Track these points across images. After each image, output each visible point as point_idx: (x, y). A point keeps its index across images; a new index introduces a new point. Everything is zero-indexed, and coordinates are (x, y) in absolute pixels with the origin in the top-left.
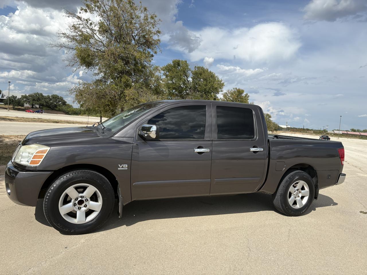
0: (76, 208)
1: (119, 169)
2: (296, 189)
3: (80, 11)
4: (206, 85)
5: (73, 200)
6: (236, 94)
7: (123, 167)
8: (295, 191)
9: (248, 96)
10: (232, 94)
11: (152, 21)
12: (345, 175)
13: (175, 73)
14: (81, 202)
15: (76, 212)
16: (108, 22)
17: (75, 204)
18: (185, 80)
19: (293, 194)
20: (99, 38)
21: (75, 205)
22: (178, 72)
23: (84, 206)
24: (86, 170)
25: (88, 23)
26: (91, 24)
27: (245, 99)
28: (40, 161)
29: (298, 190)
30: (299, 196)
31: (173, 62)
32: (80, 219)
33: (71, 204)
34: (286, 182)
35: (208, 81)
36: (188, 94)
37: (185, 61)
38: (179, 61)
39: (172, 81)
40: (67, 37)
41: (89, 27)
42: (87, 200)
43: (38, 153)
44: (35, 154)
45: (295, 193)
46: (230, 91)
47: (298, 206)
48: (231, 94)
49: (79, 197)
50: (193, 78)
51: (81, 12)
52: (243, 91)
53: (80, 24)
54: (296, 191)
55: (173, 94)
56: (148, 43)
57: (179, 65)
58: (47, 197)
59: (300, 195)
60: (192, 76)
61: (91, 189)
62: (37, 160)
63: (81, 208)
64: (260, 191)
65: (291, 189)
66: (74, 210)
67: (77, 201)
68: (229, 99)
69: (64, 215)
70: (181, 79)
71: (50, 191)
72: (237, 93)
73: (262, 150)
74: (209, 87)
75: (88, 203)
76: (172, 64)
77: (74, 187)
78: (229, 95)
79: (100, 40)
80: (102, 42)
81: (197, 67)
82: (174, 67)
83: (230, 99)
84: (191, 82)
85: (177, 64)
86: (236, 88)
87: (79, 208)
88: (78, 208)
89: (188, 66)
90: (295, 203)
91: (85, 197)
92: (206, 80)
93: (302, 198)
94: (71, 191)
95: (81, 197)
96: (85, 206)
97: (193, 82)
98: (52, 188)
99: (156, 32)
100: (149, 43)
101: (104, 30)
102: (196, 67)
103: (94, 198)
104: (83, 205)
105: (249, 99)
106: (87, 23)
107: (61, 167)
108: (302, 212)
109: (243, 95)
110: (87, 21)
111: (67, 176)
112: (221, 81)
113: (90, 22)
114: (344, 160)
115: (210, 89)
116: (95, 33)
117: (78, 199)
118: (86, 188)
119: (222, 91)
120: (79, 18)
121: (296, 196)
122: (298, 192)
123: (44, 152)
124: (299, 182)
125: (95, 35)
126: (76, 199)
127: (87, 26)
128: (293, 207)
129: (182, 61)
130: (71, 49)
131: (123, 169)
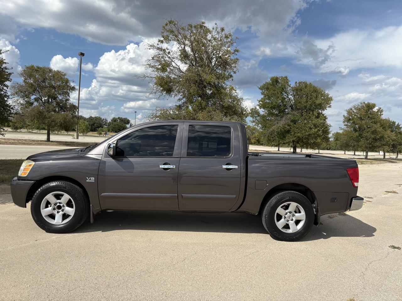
0: (55, 212)
1: (87, 181)
2: (287, 211)
4: (307, 102)
5: (52, 205)
6: (364, 110)
7: (90, 180)
8: (286, 214)
9: (382, 110)
10: (359, 110)
12: (362, 199)
13: (272, 91)
14: (59, 207)
15: (55, 215)
17: (55, 208)
18: (284, 98)
19: (283, 217)
20: (177, 65)
22: (275, 90)
26: (169, 53)
27: (378, 115)
28: (27, 172)
29: (290, 212)
30: (292, 220)
31: (271, 80)
32: (58, 221)
33: (51, 208)
34: (271, 202)
35: (309, 97)
37: (285, 77)
38: (277, 78)
39: (269, 99)
40: (152, 67)
41: (168, 56)
43: (28, 167)
44: (24, 167)
45: (286, 216)
46: (356, 107)
49: (58, 202)
51: (159, 43)
52: (374, 106)
53: (160, 54)
54: (288, 214)
55: (273, 114)
56: (224, 64)
57: (277, 82)
58: (33, 201)
59: (294, 219)
60: (292, 93)
61: (66, 197)
62: (25, 172)
63: (59, 212)
64: (239, 210)
65: (280, 210)
66: (53, 213)
67: (56, 206)
68: (355, 116)
69: (45, 216)
71: (34, 197)
72: (366, 108)
73: (236, 167)
75: (65, 208)
76: (270, 82)
77: (52, 194)
78: (355, 111)
79: (177, 67)
80: (179, 68)
81: (298, 82)
82: (273, 85)
83: (357, 116)
84: (292, 99)
85: (275, 81)
86: (364, 103)
87: (58, 212)
89: (288, 82)
91: (62, 204)
93: (297, 222)
94: (50, 197)
95: (60, 203)
97: (294, 100)
98: (36, 194)
99: (233, 52)
101: (184, 56)
102: (296, 82)
103: (69, 204)
104: (61, 209)
105: (382, 114)
107: (42, 178)
108: (295, 237)
109: (374, 110)
110: (165, 51)
112: (328, 95)
113: (168, 51)
114: (357, 181)
115: (311, 105)
116: (173, 61)
117: (57, 204)
118: (62, 195)
119: (330, 107)
120: (158, 49)
121: (288, 219)
122: (291, 215)
123: (30, 165)
124: (290, 204)
125: (172, 62)
126: (55, 204)
127: (166, 55)
128: (284, 231)
129: (282, 77)
130: (153, 79)
131: (90, 181)
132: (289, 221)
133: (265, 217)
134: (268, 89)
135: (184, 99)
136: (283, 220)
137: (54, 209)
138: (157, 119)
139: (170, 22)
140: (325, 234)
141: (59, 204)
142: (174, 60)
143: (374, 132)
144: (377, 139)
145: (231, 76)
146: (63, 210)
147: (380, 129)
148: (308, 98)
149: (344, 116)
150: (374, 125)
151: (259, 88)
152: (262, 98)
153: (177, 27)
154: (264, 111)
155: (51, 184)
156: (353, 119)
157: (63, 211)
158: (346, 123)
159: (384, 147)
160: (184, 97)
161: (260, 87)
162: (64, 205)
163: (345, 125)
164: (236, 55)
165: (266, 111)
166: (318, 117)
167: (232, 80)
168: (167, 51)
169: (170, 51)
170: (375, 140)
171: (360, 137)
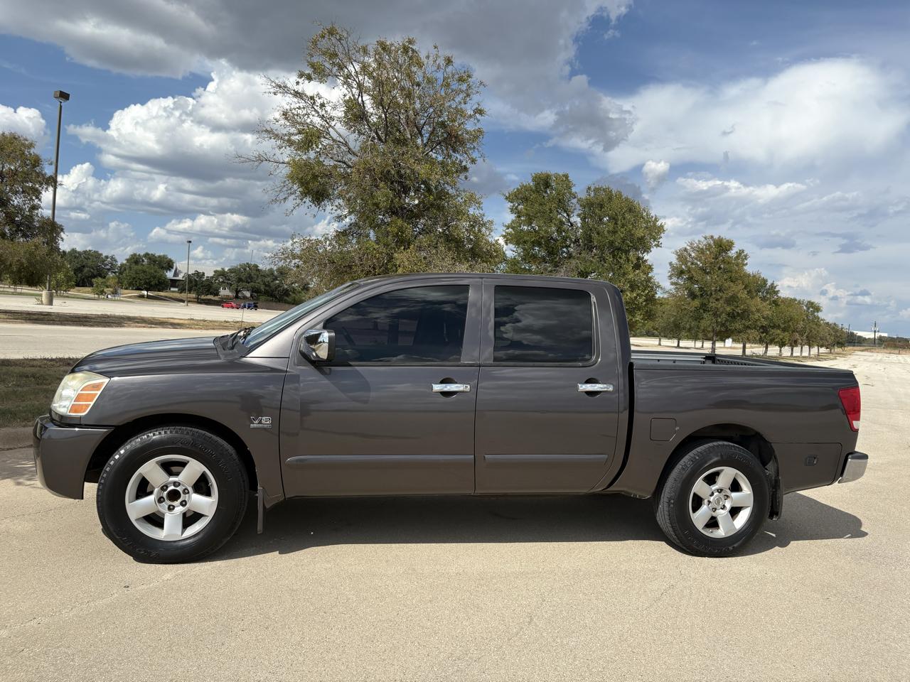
0: (163, 508)
1: (252, 426)
2: (714, 487)
3: (298, 80)
4: (614, 232)
5: (156, 490)
6: (711, 253)
7: (260, 422)
8: (712, 494)
9: (746, 256)
10: (701, 251)
11: (464, 87)
12: (865, 457)
13: (536, 206)
14: (174, 495)
15: (164, 515)
16: (360, 97)
17: (162, 497)
18: (562, 223)
19: (706, 501)
20: (340, 135)
21: (162, 499)
22: (545, 204)
23: (181, 504)
24: (183, 428)
25: (317, 104)
26: (322, 105)
27: (738, 265)
28: (88, 406)
29: (720, 491)
30: (724, 507)
31: (533, 180)
32: (171, 531)
33: (151, 498)
34: (683, 469)
35: (619, 222)
36: (570, 256)
37: (564, 176)
38: (549, 176)
39: (530, 224)
40: (274, 138)
41: (318, 113)
42: (186, 491)
43: (86, 390)
44: (79, 392)
46: (695, 245)
47: (721, 533)
48: (698, 251)
49: (170, 483)
50: (584, 217)
51: (301, 81)
52: (730, 245)
53: (299, 108)
54: (716, 494)
55: (534, 257)
56: (452, 140)
58: (102, 481)
59: (728, 505)
60: (580, 212)
61: (194, 469)
62: (82, 405)
63: (174, 507)
64: (608, 489)
65: (699, 487)
66: (159, 511)
67: (166, 492)
68: (692, 264)
69: (136, 520)
70: (551, 219)
71: (108, 469)
72: (714, 249)
73: (611, 389)
74: (622, 235)
75: (189, 497)
76: (531, 184)
77: (157, 463)
78: (693, 255)
79: (342, 140)
80: (346, 144)
81: (592, 189)
82: (537, 191)
83: (696, 264)
84: (579, 225)
85: (543, 182)
86: (712, 237)
87: (171, 508)
88: (167, 506)
89: (570, 188)
90: (713, 523)
91: (183, 485)
92: (614, 219)
93: (734, 512)
94: (151, 470)
95: (175, 484)
96: (184, 503)
97: (583, 227)
98: (112, 463)
99: (472, 113)
101: (355, 114)
102: (589, 188)
103: (201, 486)
104: (180, 501)
105: (747, 264)
106: (314, 103)
107: (130, 420)
108: (731, 548)
109: (730, 254)
110: (314, 100)
111: (141, 439)
112: (656, 220)
113: (321, 101)
114: (858, 419)
115: (623, 241)
116: (330, 126)
117: (167, 487)
118: (183, 464)
119: (657, 246)
120: (297, 94)
121: (716, 506)
122: (722, 495)
123: (96, 387)
124: (722, 471)
125: (330, 129)
126: (164, 488)
127: (315, 111)
128: (708, 533)
129: (557, 176)
130: (280, 165)
131: (261, 426)
132: (716, 509)
133: (669, 503)
134: (525, 200)
135: (353, 216)
136: (704, 508)
137: (160, 500)
138: (293, 261)
139: (331, 32)
140: (774, 535)
141: (174, 486)
142: (333, 123)
143: (732, 300)
144: (736, 314)
145: (465, 169)
146: (185, 501)
147: (743, 295)
148: (616, 224)
149: (671, 264)
150: (732, 284)
151: (507, 198)
152: (513, 222)
153: (345, 45)
154: (515, 249)
155: (154, 435)
156: (689, 271)
157: (183, 504)
158: (675, 279)
159: (749, 331)
160: (350, 213)
161: (507, 195)
162: (186, 489)
163: (672, 284)
164: (478, 121)
165: (520, 250)
166: (637, 266)
167: (466, 178)
168: (319, 102)
169: (325, 102)
170: (733, 316)
171: (702, 311)
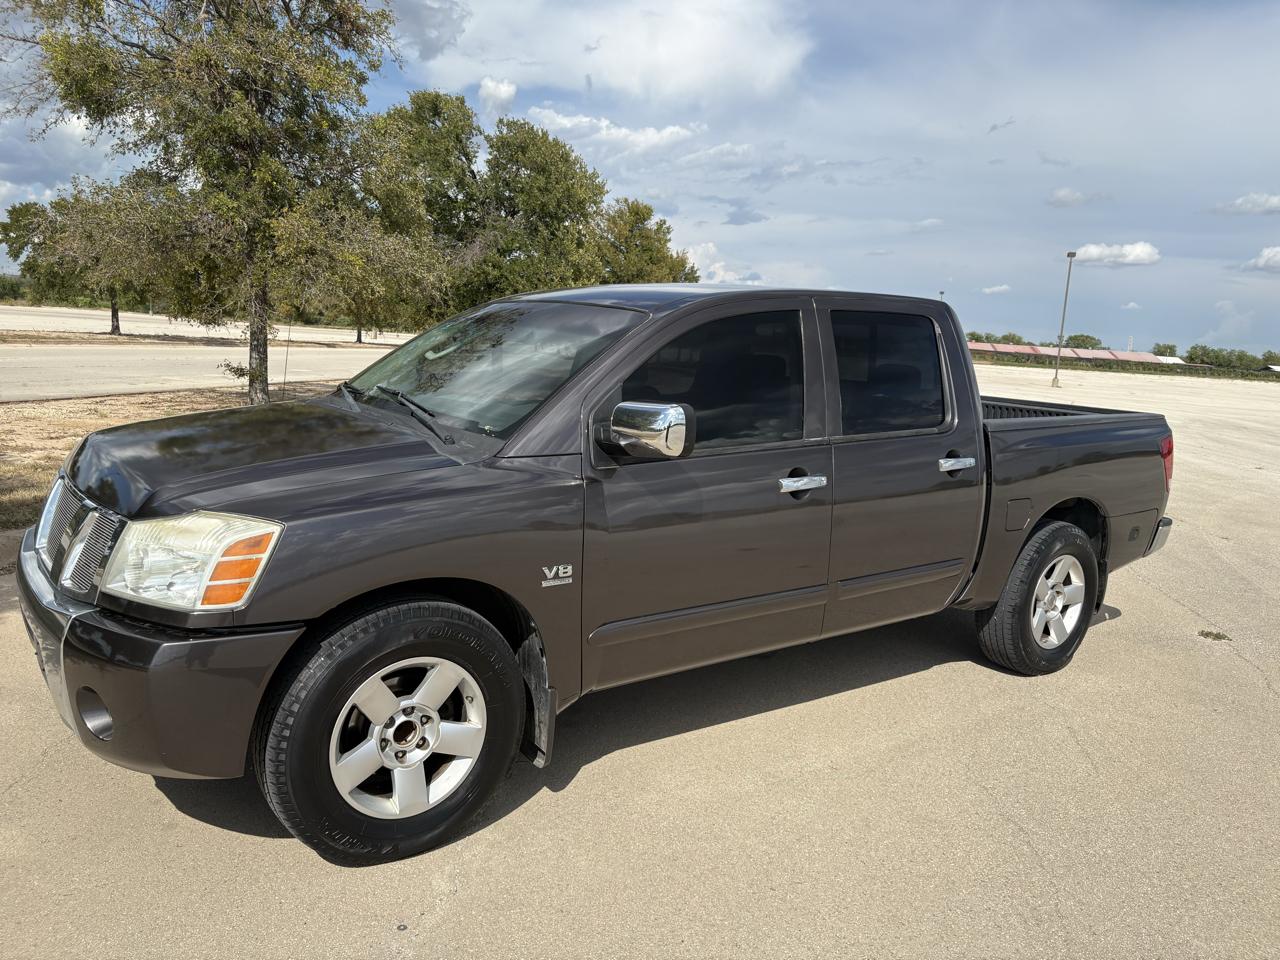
0: (389, 758)
1: (545, 584)
2: (1051, 583)
4: (546, 190)
5: (377, 729)
6: (625, 224)
8: (1047, 592)
9: (668, 229)
10: (612, 220)
12: (1170, 522)
13: (425, 142)
14: (405, 732)
15: (391, 771)
17: (386, 740)
18: (462, 171)
19: (1042, 602)
21: (385, 744)
22: (436, 141)
23: (418, 746)
24: (422, 604)
27: (659, 241)
28: (245, 586)
29: (1054, 586)
30: (1055, 607)
31: (412, 102)
33: (370, 745)
35: (553, 176)
37: (457, 99)
38: (438, 96)
42: (425, 720)
43: (234, 554)
44: (217, 559)
45: (1047, 597)
47: (1053, 641)
48: (609, 220)
49: (399, 712)
50: (493, 165)
52: (649, 212)
54: (1050, 591)
57: (436, 112)
59: (1059, 603)
60: (489, 156)
61: (444, 676)
62: (232, 585)
63: (404, 753)
65: (1040, 585)
66: (383, 767)
67: (391, 731)
69: (351, 793)
70: (447, 166)
71: (295, 708)
72: (628, 217)
73: (972, 462)
74: (559, 196)
75: (432, 730)
80: (154, 15)
81: (505, 121)
82: (420, 119)
83: (607, 238)
84: (486, 177)
85: (430, 107)
86: (626, 200)
87: (400, 756)
88: (394, 754)
89: (469, 117)
90: (1046, 630)
91: (421, 710)
94: (373, 696)
95: (407, 711)
96: (421, 742)
97: (491, 178)
100: (349, 26)
102: (501, 121)
104: (413, 740)
105: (670, 240)
109: (649, 226)
111: (354, 639)
112: (594, 175)
115: (559, 204)
117: (395, 720)
122: (1055, 592)
123: (257, 544)
124: (1061, 561)
126: (389, 723)
128: (1043, 643)
129: (448, 98)
131: (557, 582)
132: (1049, 612)
133: (1013, 613)
136: (1040, 612)
141: (407, 714)
146: (424, 738)
150: (654, 268)
157: (422, 744)
162: (426, 716)
